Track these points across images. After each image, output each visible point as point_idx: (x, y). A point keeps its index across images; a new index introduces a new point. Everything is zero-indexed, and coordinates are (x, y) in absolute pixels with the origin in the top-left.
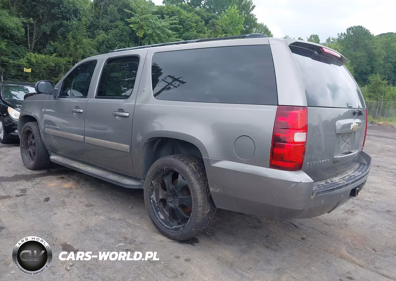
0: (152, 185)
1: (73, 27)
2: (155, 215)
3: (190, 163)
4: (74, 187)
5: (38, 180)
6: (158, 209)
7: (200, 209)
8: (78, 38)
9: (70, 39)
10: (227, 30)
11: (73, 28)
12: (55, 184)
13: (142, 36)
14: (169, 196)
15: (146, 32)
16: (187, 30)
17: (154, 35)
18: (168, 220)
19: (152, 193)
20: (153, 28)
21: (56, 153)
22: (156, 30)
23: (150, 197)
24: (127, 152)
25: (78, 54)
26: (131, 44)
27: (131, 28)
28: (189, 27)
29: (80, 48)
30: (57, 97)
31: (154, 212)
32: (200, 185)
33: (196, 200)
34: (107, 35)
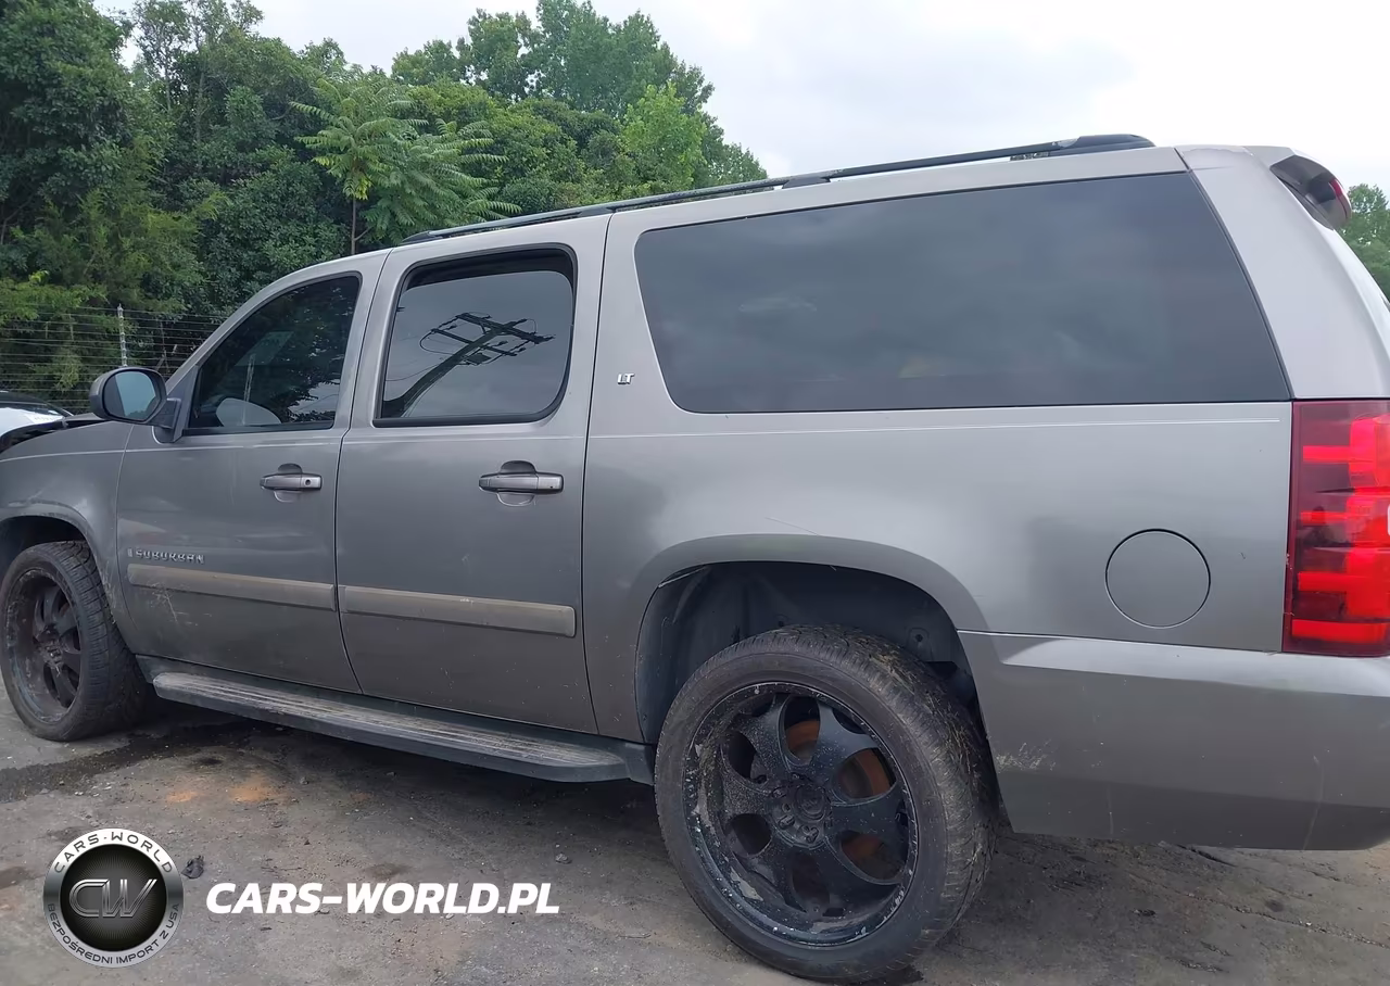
0: (694, 761)
1: (104, 169)
2: (719, 886)
3: (873, 659)
4: (280, 798)
5: (109, 782)
6: (726, 859)
7: (953, 848)
8: (125, 209)
9: (94, 214)
10: (650, 169)
11: (101, 172)
12: (193, 793)
13: (365, 197)
14: (778, 803)
15: (380, 181)
16: (519, 172)
17: (409, 191)
18: (778, 900)
19: (696, 797)
20: (402, 168)
21: (176, 664)
22: (415, 173)
23: (689, 814)
24: (564, 635)
25: (130, 271)
26: (321, 225)
27: (321, 170)
28: (525, 159)
29: (135, 247)
30: (178, 433)
31: (713, 876)
32: (941, 744)
33: (931, 812)
34: (232, 197)
